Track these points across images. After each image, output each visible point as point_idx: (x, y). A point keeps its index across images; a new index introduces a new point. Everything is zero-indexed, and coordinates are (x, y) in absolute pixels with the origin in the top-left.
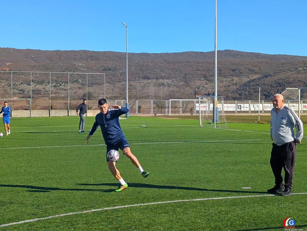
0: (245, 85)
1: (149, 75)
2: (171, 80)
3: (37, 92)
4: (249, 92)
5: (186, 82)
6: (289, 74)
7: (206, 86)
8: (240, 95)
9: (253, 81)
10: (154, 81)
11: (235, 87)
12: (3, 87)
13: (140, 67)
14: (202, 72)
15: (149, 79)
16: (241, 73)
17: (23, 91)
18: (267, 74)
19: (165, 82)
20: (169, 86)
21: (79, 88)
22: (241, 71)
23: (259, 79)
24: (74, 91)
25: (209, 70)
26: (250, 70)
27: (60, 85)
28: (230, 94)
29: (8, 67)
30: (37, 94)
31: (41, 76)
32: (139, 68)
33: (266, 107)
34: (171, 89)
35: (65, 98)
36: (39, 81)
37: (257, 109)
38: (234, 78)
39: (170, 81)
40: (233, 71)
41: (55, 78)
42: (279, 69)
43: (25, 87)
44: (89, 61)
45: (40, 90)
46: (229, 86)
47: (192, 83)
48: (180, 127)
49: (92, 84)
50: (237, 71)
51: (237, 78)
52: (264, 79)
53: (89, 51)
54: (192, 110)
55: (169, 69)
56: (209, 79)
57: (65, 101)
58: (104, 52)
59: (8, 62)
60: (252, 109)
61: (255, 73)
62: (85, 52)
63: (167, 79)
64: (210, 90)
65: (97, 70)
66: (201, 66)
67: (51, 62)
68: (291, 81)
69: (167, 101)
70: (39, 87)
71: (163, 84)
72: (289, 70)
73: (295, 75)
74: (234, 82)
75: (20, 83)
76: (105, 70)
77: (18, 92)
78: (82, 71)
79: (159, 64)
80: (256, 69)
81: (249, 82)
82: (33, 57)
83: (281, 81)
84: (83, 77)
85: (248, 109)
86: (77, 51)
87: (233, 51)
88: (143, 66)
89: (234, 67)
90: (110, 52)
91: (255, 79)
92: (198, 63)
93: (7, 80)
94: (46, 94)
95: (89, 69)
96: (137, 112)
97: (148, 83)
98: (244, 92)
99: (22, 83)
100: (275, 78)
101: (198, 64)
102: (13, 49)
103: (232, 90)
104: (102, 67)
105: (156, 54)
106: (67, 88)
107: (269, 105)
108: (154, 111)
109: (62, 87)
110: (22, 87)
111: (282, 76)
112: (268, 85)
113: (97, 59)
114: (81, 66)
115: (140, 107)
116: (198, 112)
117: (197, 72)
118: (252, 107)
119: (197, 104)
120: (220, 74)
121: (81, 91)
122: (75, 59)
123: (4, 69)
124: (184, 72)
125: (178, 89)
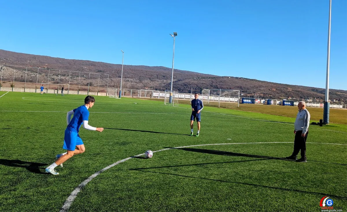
3: (61, 80)
5: (140, 80)
6: (190, 80)
7: (150, 83)
8: (166, 88)
10: (124, 79)
11: (164, 84)
12: (43, 76)
13: (117, 71)
17: (54, 79)
18: (180, 80)
19: (130, 79)
20: (131, 82)
21: (84, 80)
22: (168, 77)
23: (176, 82)
24: (81, 81)
25: (152, 75)
28: (162, 88)
29: (46, 66)
30: (61, 81)
31: (64, 72)
33: (186, 96)
34: (132, 83)
35: (77, 84)
36: (63, 74)
37: (182, 97)
38: (164, 80)
39: (132, 80)
40: (164, 77)
41: (72, 74)
42: (185, 78)
43: (55, 77)
44: (90, 66)
45: (63, 79)
46: (161, 84)
47: (143, 81)
48: (151, 105)
49: (91, 78)
50: (166, 77)
51: (165, 80)
54: (151, 96)
55: (132, 73)
56: (151, 79)
57: (77, 86)
58: (98, 62)
59: (46, 63)
60: (180, 97)
61: (174, 79)
62: (88, 61)
63: (131, 78)
64: (152, 85)
65: (94, 71)
67: (70, 65)
68: (191, 84)
69: (139, 90)
70: (63, 78)
72: (190, 78)
73: (193, 81)
74: (164, 82)
75: (52, 75)
76: (99, 71)
77: (51, 79)
78: (86, 71)
79: (127, 70)
82: (60, 62)
84: (87, 74)
85: (178, 97)
86: (84, 61)
87: (164, 67)
89: (164, 75)
90: (102, 62)
92: (147, 72)
93: (45, 73)
94: (66, 82)
95: (90, 70)
96: (124, 95)
98: (168, 87)
99: (53, 75)
100: (183, 82)
101: (146, 72)
102: (50, 57)
103: (163, 86)
104: (97, 70)
105: (126, 65)
106: (77, 79)
107: (188, 95)
108: (132, 95)
109: (75, 78)
110: (53, 77)
111: (187, 81)
112: (180, 85)
113: (94, 65)
114: (86, 69)
115: (125, 93)
116: (154, 96)
117: (146, 76)
118: (179, 96)
119: (154, 93)
120: (157, 78)
121: (85, 81)
122: (83, 65)
123: (44, 67)
124: (139, 76)
125: (136, 83)
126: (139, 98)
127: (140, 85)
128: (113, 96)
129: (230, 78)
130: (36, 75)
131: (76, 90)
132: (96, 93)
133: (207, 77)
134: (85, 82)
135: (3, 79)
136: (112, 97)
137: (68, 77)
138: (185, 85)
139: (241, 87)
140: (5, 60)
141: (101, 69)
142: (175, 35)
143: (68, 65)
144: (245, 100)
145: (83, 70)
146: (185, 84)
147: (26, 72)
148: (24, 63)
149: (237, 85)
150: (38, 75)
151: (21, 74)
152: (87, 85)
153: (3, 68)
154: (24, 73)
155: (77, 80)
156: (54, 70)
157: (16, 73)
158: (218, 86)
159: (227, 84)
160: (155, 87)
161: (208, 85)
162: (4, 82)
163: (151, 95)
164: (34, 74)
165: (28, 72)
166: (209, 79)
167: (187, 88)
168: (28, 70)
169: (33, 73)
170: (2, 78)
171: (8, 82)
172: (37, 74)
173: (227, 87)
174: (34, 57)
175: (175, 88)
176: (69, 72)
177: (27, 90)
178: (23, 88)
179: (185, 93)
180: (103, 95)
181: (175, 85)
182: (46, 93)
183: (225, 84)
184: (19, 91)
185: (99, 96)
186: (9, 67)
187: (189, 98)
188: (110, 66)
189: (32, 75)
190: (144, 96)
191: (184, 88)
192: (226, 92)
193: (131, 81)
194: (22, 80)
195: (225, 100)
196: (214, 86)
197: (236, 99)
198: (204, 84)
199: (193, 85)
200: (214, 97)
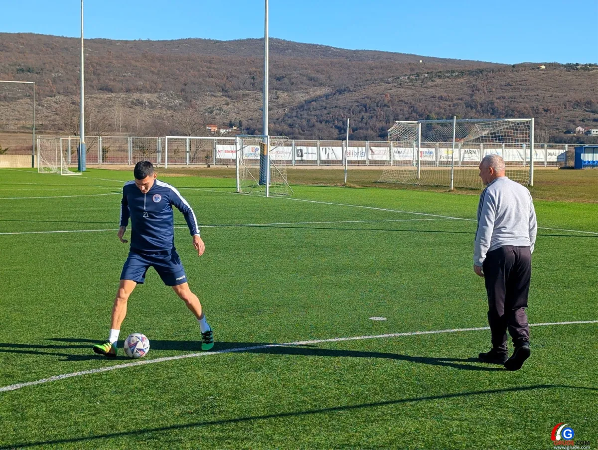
0: (301, 107)
1: (112, 83)
2: (156, 95)
4: (308, 121)
5: (186, 99)
6: (382, 88)
7: (225, 108)
8: (291, 126)
9: (315, 100)
10: (123, 95)
11: (281, 111)
13: (93, 66)
14: (216, 81)
15: (111, 91)
16: (292, 84)
18: (343, 87)
19: (146, 97)
20: (152, 105)
22: (294, 80)
23: (327, 96)
25: (232, 77)
26: (311, 79)
28: (272, 125)
32: (91, 69)
34: (156, 112)
37: (332, 157)
38: (279, 92)
39: (153, 97)
40: (278, 79)
42: (364, 78)
47: (199, 102)
50: (286, 80)
51: (286, 94)
52: (336, 96)
55: (153, 72)
56: (230, 93)
58: (19, 35)
61: (321, 84)
63: (149, 92)
64: (234, 116)
65: (5, 72)
66: (217, 70)
68: (386, 101)
71: (140, 103)
72: (382, 80)
73: (395, 90)
74: (281, 101)
76: (23, 71)
79: (132, 62)
80: (322, 77)
81: (309, 102)
83: (368, 101)
88: (100, 65)
90: (31, 34)
91: (321, 97)
92: (210, 62)
96: (100, 160)
97: (110, 99)
98: (298, 121)
100: (357, 96)
101: (209, 65)
103: (277, 116)
104: (16, 64)
105: (126, 42)
107: (356, 149)
111: (370, 91)
112: (344, 109)
113: (4, 49)
115: (105, 151)
116: (220, 161)
117: (208, 79)
118: (322, 153)
119: (220, 147)
120: (253, 84)
124: (182, 80)
125: (169, 113)
127: (186, 117)
128: (54, 167)
129: (543, 67)
133: (453, 72)
139: (589, 103)
141: (32, 60)
144: (586, 155)
146: (365, 107)
149: (573, 96)
158: (499, 104)
159: (532, 93)
160: (245, 123)
161: (455, 102)
163: (207, 157)
166: (461, 80)
167: (374, 119)
173: (535, 104)
175: (327, 122)
179: (366, 139)
180: (20, 166)
181: (325, 112)
183: (524, 94)
187: (360, 159)
188: (67, 49)
190: (183, 160)
191: (363, 118)
193: (150, 102)
196: (482, 106)
197: (553, 154)
198: (441, 98)
199: (398, 109)
200: (463, 151)
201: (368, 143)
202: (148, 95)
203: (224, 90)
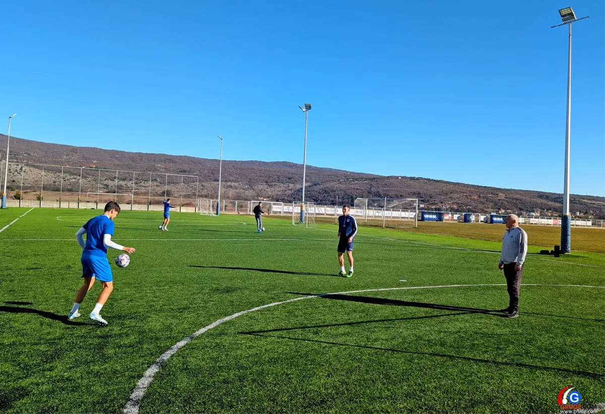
0: (299, 190)
2: (238, 183)
3: (120, 187)
5: (250, 186)
6: (333, 184)
7: (267, 190)
8: (294, 198)
10: (223, 183)
11: (290, 192)
12: (90, 181)
14: (263, 178)
17: (107, 186)
18: (316, 183)
19: (233, 184)
20: (236, 188)
21: (157, 186)
22: (296, 180)
23: (310, 186)
24: (152, 188)
25: (270, 177)
27: (141, 183)
28: (286, 198)
29: (95, 164)
30: (120, 189)
31: (124, 174)
32: (210, 172)
33: (328, 211)
34: (237, 191)
35: (146, 194)
36: (123, 178)
37: (321, 212)
38: (290, 184)
39: (236, 184)
40: (289, 179)
41: (137, 176)
42: (325, 180)
43: (110, 183)
44: (167, 163)
45: (123, 186)
46: (285, 191)
47: (256, 187)
48: (270, 225)
50: (293, 179)
51: (292, 185)
53: (168, 155)
55: (237, 174)
56: (269, 184)
57: (147, 197)
58: (181, 157)
59: (95, 160)
60: (317, 212)
62: (164, 155)
65: (174, 172)
66: (264, 173)
67: (133, 163)
68: (334, 190)
69: (249, 202)
70: (122, 183)
71: (231, 187)
72: (333, 180)
73: (338, 185)
74: (290, 188)
76: (181, 171)
77: (103, 186)
78: (161, 172)
79: (228, 169)
82: (117, 158)
83: (327, 189)
84: (162, 177)
85: (313, 212)
86: (157, 154)
87: (289, 163)
88: (215, 170)
89: (290, 176)
90: (185, 156)
91: (307, 186)
92: (261, 170)
93: (93, 176)
94: (128, 190)
95: (167, 170)
96: (224, 210)
98: (298, 196)
99: (106, 179)
100: (322, 186)
102: (100, 149)
103: (288, 194)
104: (179, 169)
105: (226, 161)
106: (146, 185)
107: (330, 209)
108: (238, 210)
109: (142, 184)
110: (106, 182)
111: (328, 185)
112: (317, 192)
113: (174, 162)
114: (160, 167)
115: (226, 206)
116: (274, 212)
117: (260, 178)
118: (317, 209)
119: (274, 206)
120: (279, 180)
121: (159, 188)
122: (155, 161)
123: (91, 166)
124: (249, 178)
125: (243, 191)
126: (249, 215)
127: (250, 193)
128: (207, 212)
129: (400, 178)
130: (79, 180)
131: (145, 203)
132: (178, 208)
133: (362, 178)
134: (160, 190)
135: (25, 188)
136: (205, 213)
137: (131, 182)
138: (326, 192)
139: (419, 194)
140: (26, 155)
141: (186, 167)
142: (308, 107)
143: (131, 162)
144: (426, 215)
145: (155, 170)
147: (62, 175)
148: (57, 160)
149: (413, 190)
150: (80, 181)
151: (54, 179)
152: (163, 194)
153: (23, 169)
154: (59, 176)
155: (146, 187)
156: (107, 171)
157: (46, 177)
158: (382, 193)
159: (395, 189)
160: (275, 196)
161: (363, 191)
162: (25, 193)
163: (268, 210)
164: (75, 179)
165: (64, 175)
166: (366, 182)
167: (329, 197)
168: (65, 172)
169: (72, 177)
170: (22, 185)
171: (33, 192)
172: (79, 178)
173: (397, 193)
174: (74, 150)
175: (309, 197)
176: (132, 173)
177: (64, 205)
178: (57, 201)
179: (326, 204)
180: (190, 211)
181: (309, 193)
182: (95, 208)
183: (392, 189)
184: (51, 207)
185: (183, 213)
186: (34, 166)
187: (332, 213)
188: (200, 163)
189: (71, 181)
191: (324, 196)
192: (396, 203)
193: (235, 186)
194: (54, 188)
195: (393, 216)
196: (374, 193)
197: (412, 214)
198: (357, 189)
199: (339, 193)
200: (375, 211)
201: (325, 206)
202: (235, 183)
203: (267, 182)
